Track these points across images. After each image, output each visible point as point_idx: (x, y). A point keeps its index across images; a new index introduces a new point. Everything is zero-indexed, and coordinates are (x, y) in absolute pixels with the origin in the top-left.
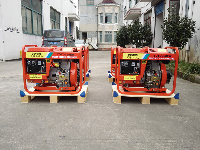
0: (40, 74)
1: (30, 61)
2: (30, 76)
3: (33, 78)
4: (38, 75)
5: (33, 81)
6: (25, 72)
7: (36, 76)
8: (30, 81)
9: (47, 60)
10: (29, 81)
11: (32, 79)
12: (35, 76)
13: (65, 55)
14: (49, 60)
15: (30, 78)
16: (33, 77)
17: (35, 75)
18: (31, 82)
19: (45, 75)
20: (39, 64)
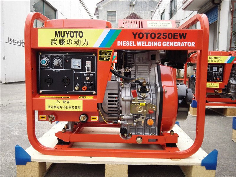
0: (76, 95)
1: (47, 56)
2: (46, 100)
3: (55, 107)
4: (71, 99)
5: (53, 116)
6: (32, 89)
7: (64, 102)
8: (45, 116)
9: (100, 54)
10: (43, 117)
11: (51, 109)
12: (61, 101)
13: (157, 36)
14: (106, 54)
15: (47, 109)
16: (57, 105)
17: (61, 98)
18: (47, 120)
19: (92, 98)
20: (73, 67)
